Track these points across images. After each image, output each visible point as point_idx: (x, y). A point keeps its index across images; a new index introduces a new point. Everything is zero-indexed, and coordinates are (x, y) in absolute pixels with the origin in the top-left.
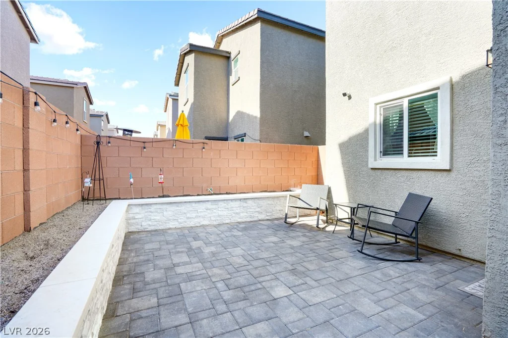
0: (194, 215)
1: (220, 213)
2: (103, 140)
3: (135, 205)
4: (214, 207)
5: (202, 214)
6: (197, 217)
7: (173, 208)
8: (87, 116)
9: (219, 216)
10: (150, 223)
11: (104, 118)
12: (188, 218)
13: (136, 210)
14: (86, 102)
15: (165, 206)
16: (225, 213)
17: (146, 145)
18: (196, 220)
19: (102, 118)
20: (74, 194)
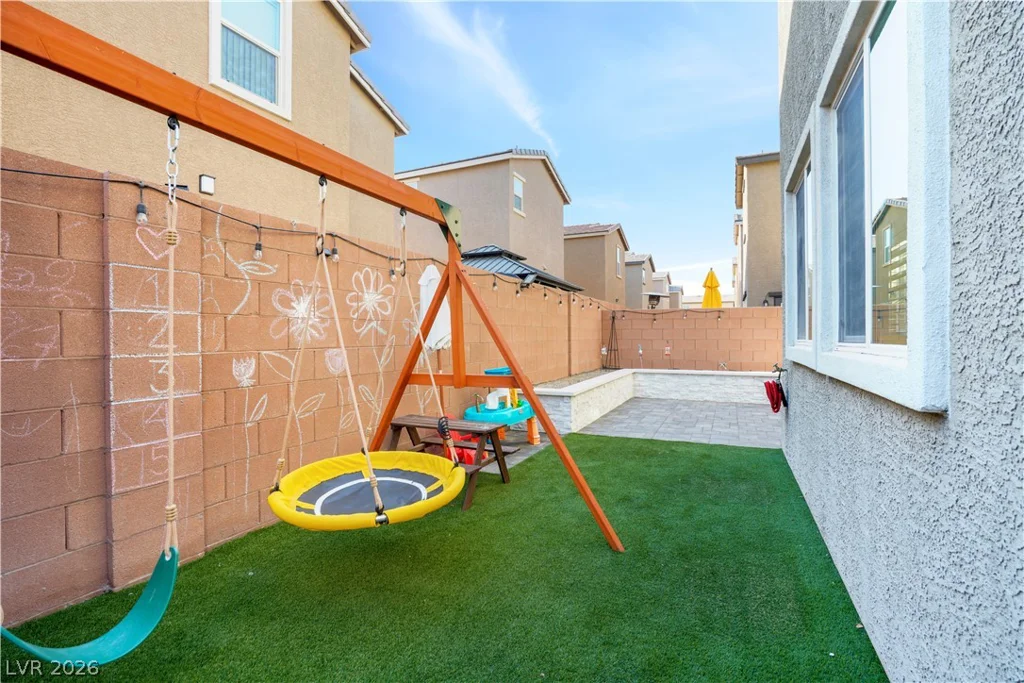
0: (696, 389)
1: (728, 390)
2: (618, 315)
3: (641, 373)
4: (719, 382)
5: (705, 389)
6: (699, 391)
7: (676, 379)
8: (622, 267)
9: (726, 393)
10: (654, 391)
11: (647, 265)
12: (690, 391)
13: (641, 377)
14: (619, 249)
15: (667, 377)
16: (734, 391)
17: (657, 317)
18: (700, 395)
19: (643, 266)
20: (597, 363)
